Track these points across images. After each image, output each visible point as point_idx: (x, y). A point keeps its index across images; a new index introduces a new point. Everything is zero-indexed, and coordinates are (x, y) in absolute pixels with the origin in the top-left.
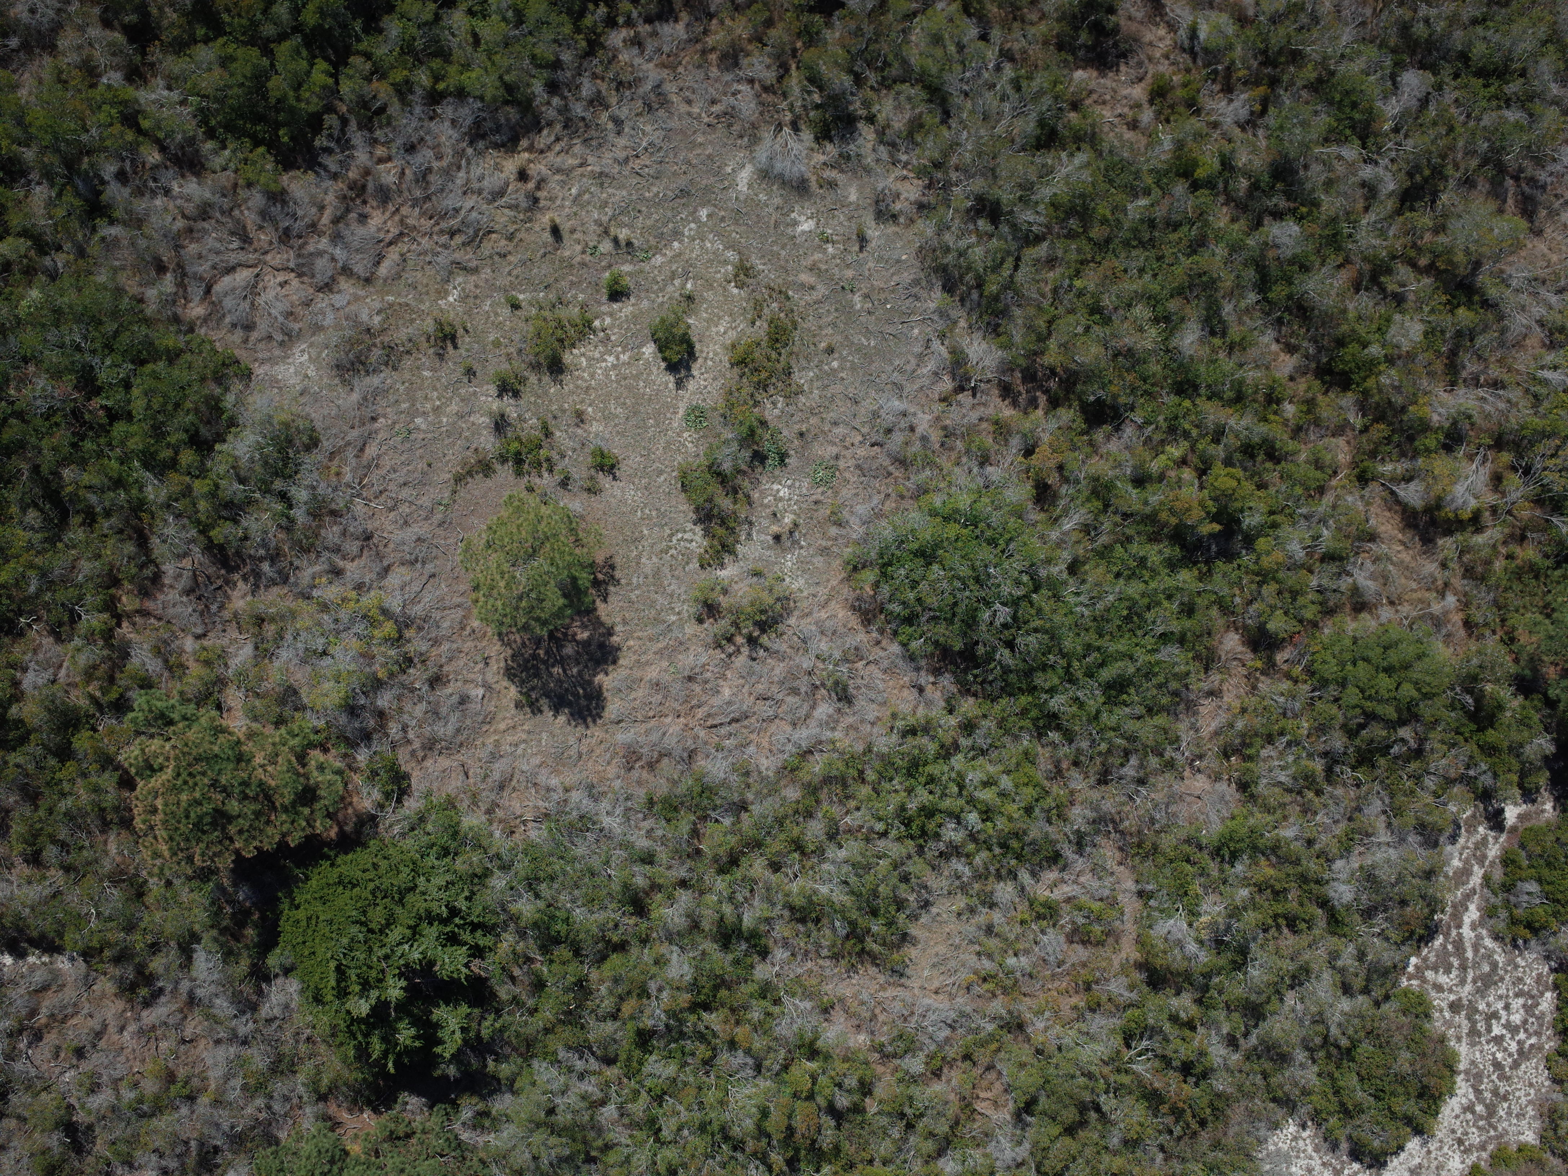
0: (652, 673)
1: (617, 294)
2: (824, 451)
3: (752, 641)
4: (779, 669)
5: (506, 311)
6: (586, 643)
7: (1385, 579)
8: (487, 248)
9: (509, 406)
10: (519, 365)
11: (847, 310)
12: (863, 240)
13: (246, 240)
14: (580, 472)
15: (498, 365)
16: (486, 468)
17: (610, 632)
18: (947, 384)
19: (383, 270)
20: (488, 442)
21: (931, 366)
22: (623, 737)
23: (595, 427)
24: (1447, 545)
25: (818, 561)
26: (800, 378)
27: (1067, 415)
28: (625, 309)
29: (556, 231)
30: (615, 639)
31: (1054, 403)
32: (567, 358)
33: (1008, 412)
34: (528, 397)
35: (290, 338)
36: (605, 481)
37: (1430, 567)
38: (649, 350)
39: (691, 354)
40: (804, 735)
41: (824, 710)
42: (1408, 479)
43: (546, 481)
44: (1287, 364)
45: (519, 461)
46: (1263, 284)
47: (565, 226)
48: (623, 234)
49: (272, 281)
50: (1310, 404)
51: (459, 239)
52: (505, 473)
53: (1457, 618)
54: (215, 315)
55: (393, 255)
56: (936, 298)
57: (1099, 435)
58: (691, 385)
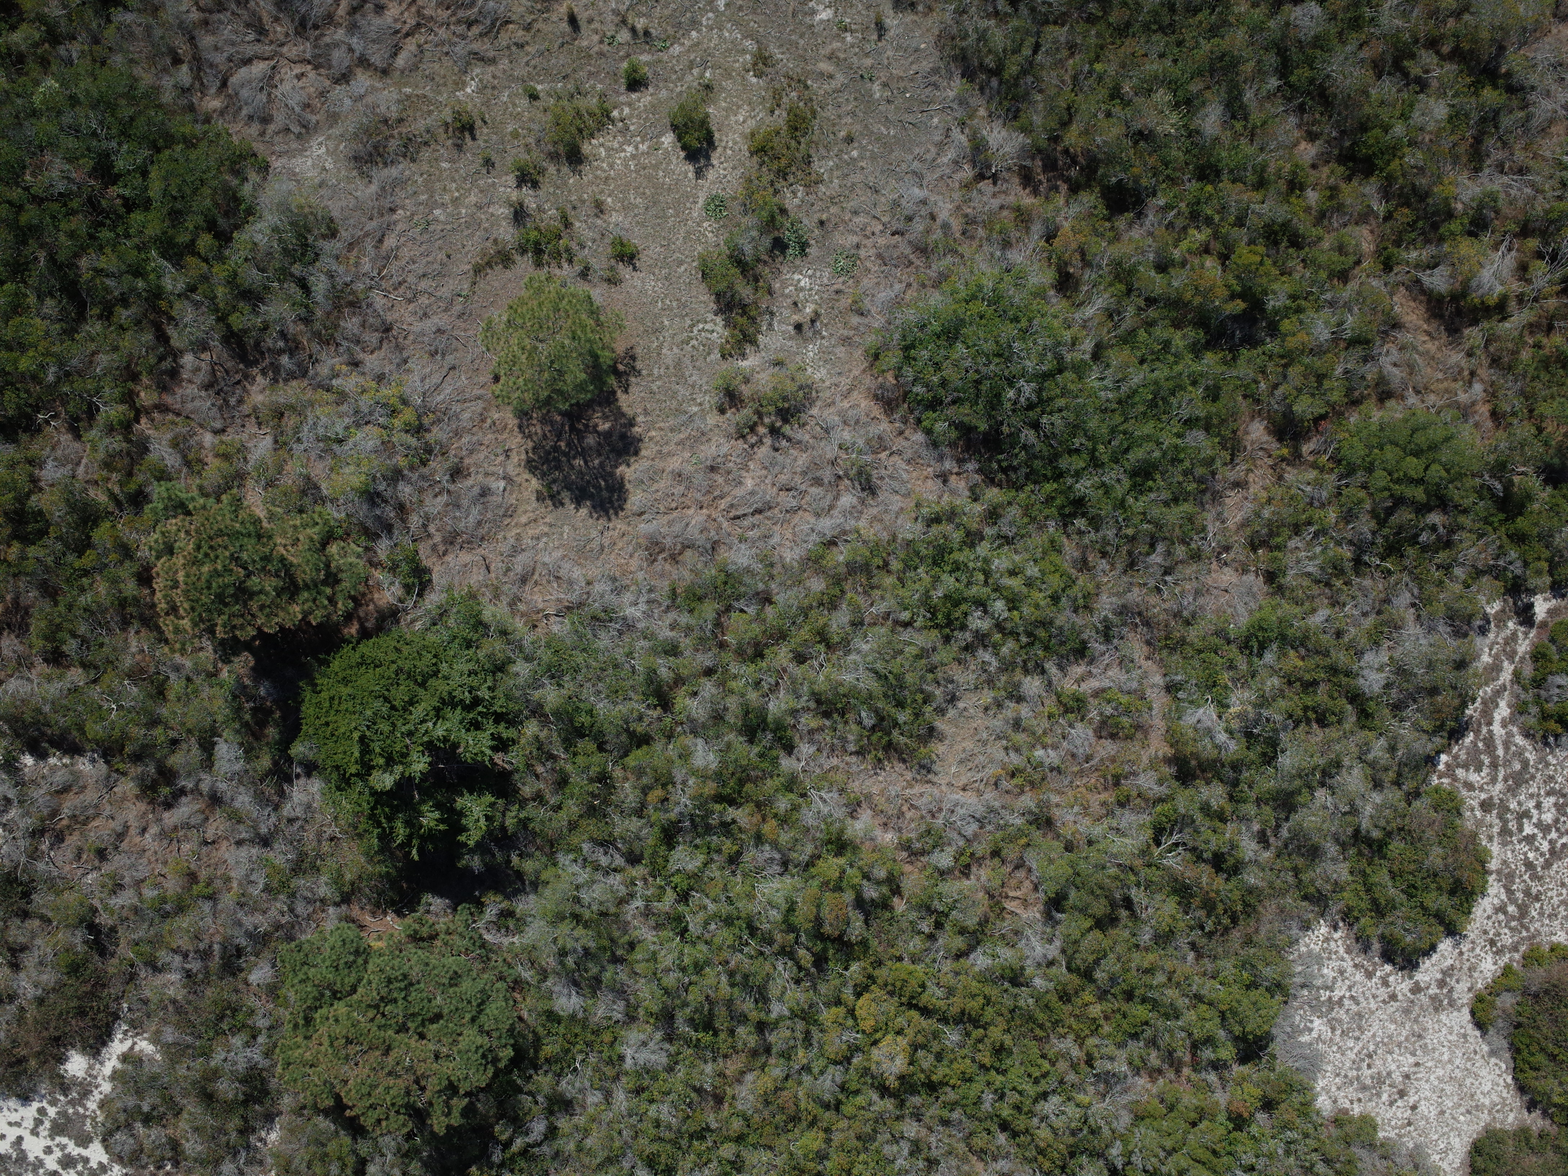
0: (674, 464)
1: (635, 84)
2: (845, 240)
3: (774, 431)
4: (803, 460)
5: (524, 102)
6: (608, 434)
7: (1411, 368)
8: (504, 39)
9: (529, 198)
10: (537, 155)
11: (865, 99)
12: (881, 28)
13: (262, 31)
14: (600, 263)
15: (516, 154)
16: (505, 259)
17: (631, 423)
18: (967, 172)
19: (401, 61)
20: (507, 233)
21: (950, 154)
22: (644, 528)
23: (615, 218)
24: (1473, 335)
25: (841, 351)
26: (820, 167)
27: (1089, 199)
28: (644, 99)
29: (573, 20)
30: (636, 430)
31: (1075, 189)
32: (586, 148)
33: (1028, 200)
34: (546, 188)
35: (307, 130)
36: (624, 271)
37: (1456, 357)
38: (668, 139)
39: (709, 140)
40: (827, 525)
41: (847, 500)
42: (1433, 265)
43: (566, 271)
44: (1308, 151)
45: (538, 251)
46: (1284, 70)
47: (582, 16)
48: (640, 24)
49: (288, 73)
50: (1334, 191)
51: (476, 30)
52: (524, 264)
53: (1484, 410)
54: (232, 107)
55: (410, 46)
56: (954, 87)
57: (1121, 222)
58: (711, 174)
